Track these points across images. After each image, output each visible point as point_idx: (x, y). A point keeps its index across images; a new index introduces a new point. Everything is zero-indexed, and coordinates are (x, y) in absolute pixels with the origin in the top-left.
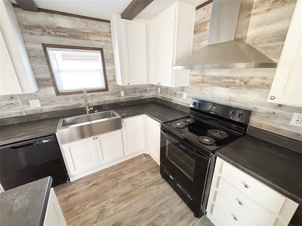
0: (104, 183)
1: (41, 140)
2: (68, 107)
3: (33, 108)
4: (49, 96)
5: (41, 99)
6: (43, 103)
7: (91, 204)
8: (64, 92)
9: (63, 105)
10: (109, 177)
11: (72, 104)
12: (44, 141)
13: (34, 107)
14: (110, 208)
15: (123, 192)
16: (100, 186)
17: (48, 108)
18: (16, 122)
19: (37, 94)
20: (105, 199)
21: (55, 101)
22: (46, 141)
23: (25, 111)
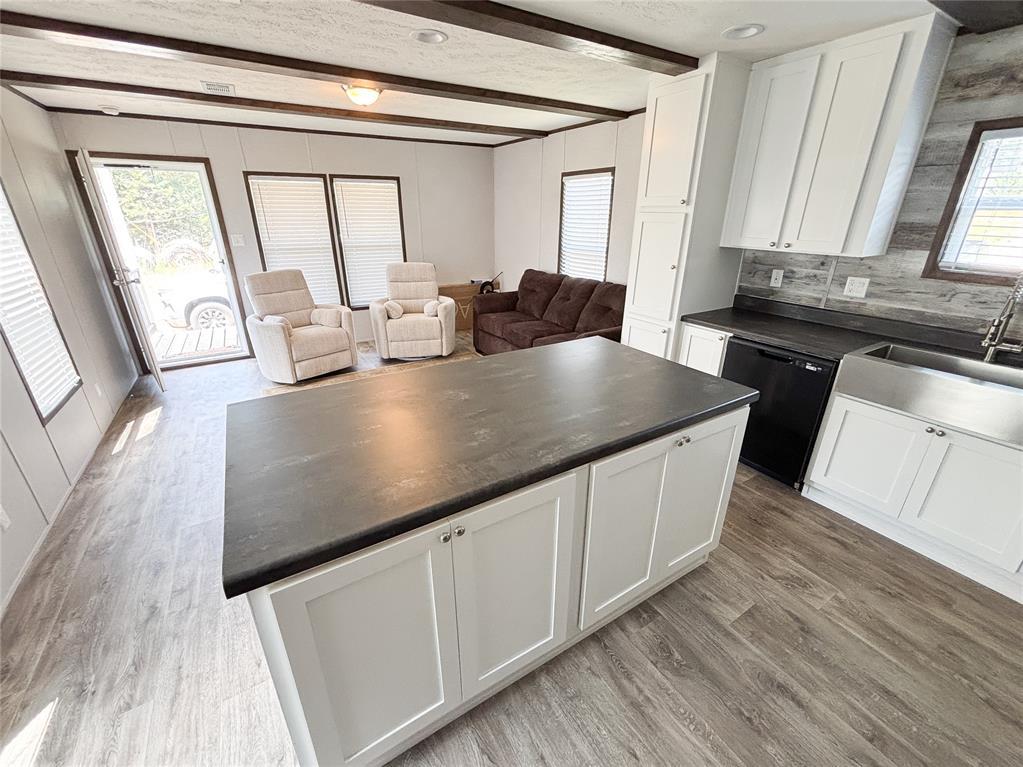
0: (864, 563)
1: (805, 362)
2: (934, 318)
3: (848, 297)
4: (899, 275)
5: (878, 280)
6: (876, 290)
7: (795, 553)
8: (952, 270)
9: (924, 310)
10: (896, 567)
11: (954, 314)
12: (809, 367)
13: (849, 294)
14: (821, 598)
15: (891, 621)
16: (850, 555)
17: (877, 306)
18: (799, 318)
19: (876, 264)
20: (829, 577)
21: (908, 292)
22: (812, 368)
23: (828, 300)
